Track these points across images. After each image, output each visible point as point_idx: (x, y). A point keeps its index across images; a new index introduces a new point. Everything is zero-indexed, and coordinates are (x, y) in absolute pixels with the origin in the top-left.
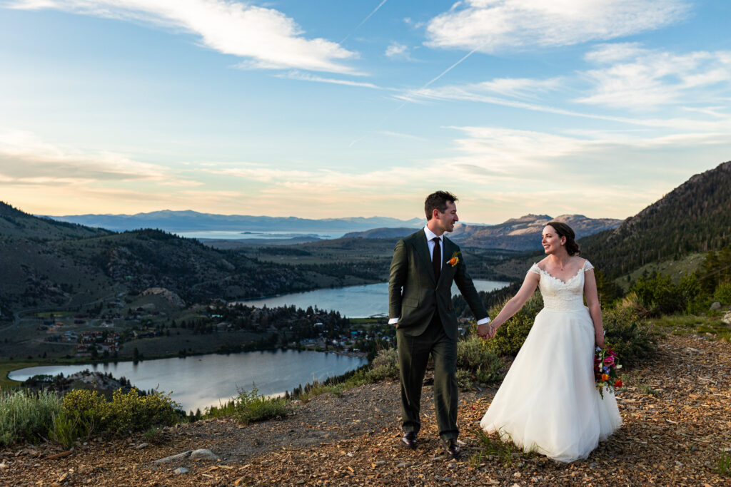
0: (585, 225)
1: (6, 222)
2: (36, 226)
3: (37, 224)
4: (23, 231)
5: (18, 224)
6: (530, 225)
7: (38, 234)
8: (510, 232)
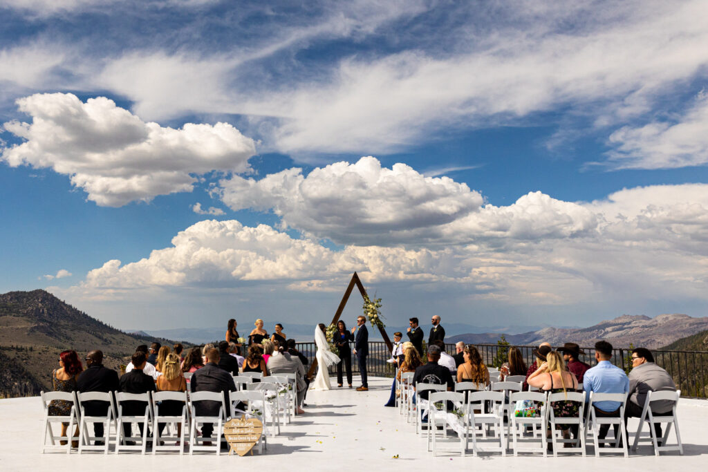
0: (687, 325)
1: (95, 338)
2: (123, 341)
3: (124, 340)
4: (109, 347)
5: (106, 340)
6: (626, 326)
7: (123, 349)
8: (603, 335)
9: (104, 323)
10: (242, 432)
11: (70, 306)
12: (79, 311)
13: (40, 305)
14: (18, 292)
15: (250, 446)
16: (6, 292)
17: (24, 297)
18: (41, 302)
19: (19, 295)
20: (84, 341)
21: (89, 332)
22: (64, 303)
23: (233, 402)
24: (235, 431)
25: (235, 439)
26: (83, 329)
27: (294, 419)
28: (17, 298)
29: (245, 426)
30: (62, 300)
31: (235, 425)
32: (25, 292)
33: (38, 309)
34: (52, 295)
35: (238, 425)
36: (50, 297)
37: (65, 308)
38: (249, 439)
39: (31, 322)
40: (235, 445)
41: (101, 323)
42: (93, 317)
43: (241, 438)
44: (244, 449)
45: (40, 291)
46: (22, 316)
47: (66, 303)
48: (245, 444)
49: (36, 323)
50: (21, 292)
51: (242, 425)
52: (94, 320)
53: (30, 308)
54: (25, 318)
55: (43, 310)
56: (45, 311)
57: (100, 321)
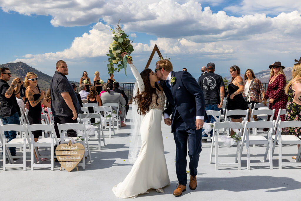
1: (46, 82)
8: (262, 76)
9: (49, 76)
10: (69, 153)
11: (34, 69)
12: (38, 71)
13: (21, 68)
14: (11, 63)
15: (75, 164)
16: (6, 63)
17: (14, 65)
18: (21, 67)
19: (12, 64)
20: (42, 83)
21: (43, 80)
22: (31, 67)
23: (62, 131)
24: (64, 153)
25: (64, 159)
26: (41, 78)
27: (118, 131)
28: (11, 66)
29: (72, 149)
30: (30, 66)
31: (64, 149)
32: (14, 63)
33: (20, 70)
34: (25, 64)
35: (66, 148)
36: (25, 65)
37: (32, 69)
38: (75, 159)
39: (18, 76)
40: (64, 163)
41: (48, 76)
42: (44, 73)
43: (69, 158)
44: (70, 166)
45: (20, 62)
46: (14, 73)
47: (32, 67)
48: (72, 163)
49: (20, 76)
50: (13, 63)
51: (69, 148)
52: (45, 74)
53: (17, 70)
54: (15, 74)
55: (23, 71)
56: (24, 71)
57: (47, 74)
